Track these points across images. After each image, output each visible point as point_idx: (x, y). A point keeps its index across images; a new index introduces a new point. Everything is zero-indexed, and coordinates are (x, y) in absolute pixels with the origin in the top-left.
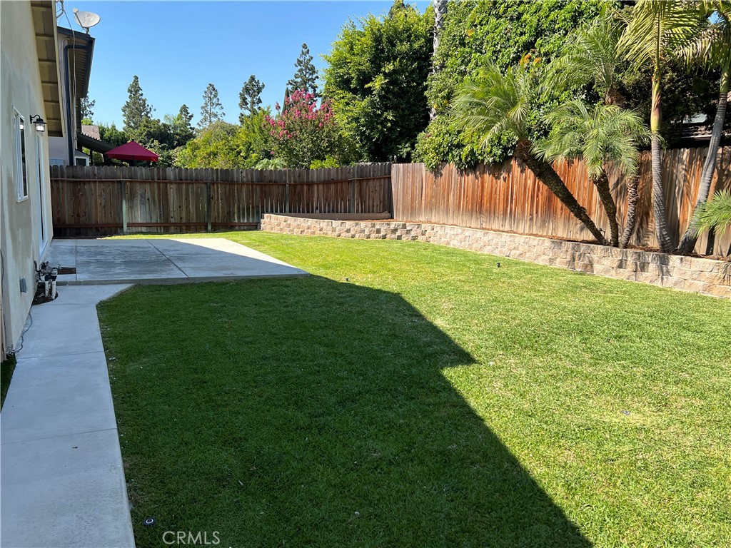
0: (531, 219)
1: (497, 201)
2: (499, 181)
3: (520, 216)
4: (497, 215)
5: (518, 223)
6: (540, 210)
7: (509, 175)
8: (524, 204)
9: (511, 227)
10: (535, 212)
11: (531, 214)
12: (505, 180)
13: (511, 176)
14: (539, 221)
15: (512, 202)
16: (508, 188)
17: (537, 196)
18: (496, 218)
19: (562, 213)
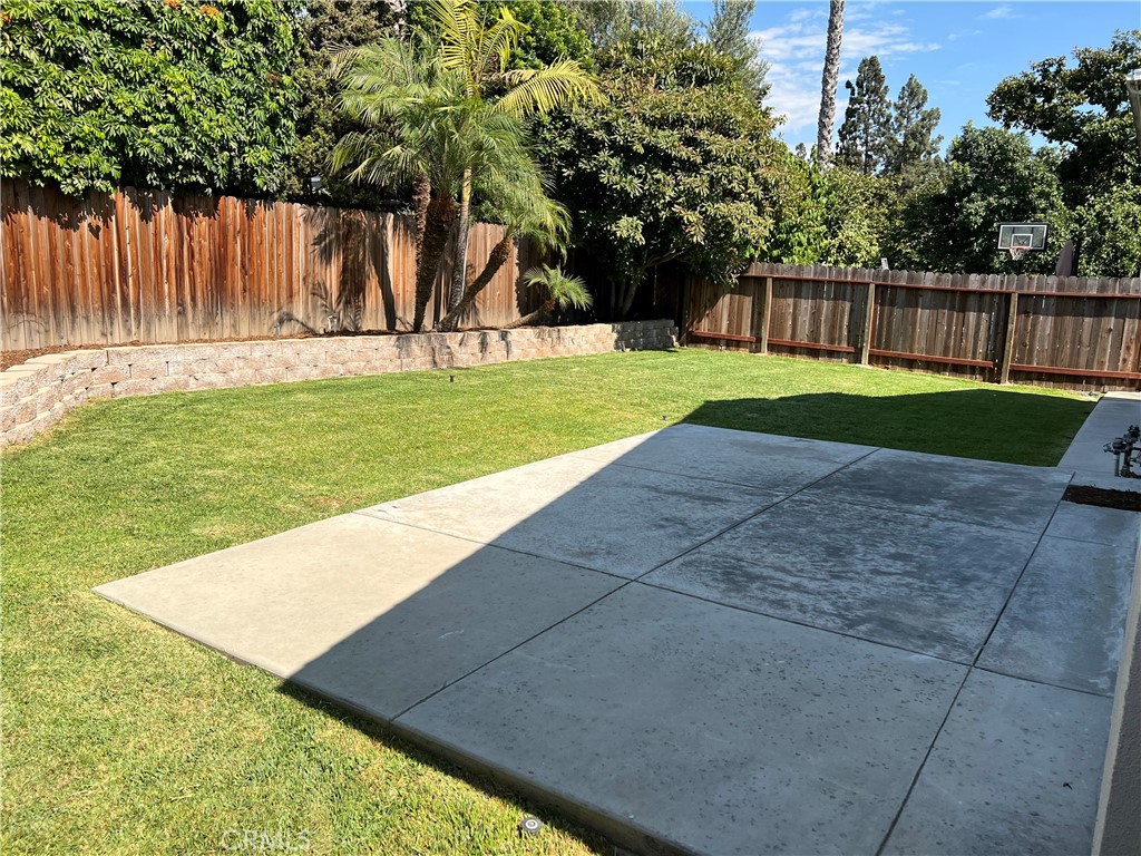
0: (182, 313)
1: (78, 281)
2: (75, 235)
3: (154, 310)
4: (80, 311)
5: (149, 323)
6: (199, 294)
7: (105, 222)
8: (159, 284)
9: (129, 332)
10: (188, 298)
11: (181, 304)
12: (95, 231)
13: (113, 225)
14: (200, 316)
15: (124, 280)
16: (108, 251)
17: (191, 268)
18: (80, 320)
19: (244, 297)
